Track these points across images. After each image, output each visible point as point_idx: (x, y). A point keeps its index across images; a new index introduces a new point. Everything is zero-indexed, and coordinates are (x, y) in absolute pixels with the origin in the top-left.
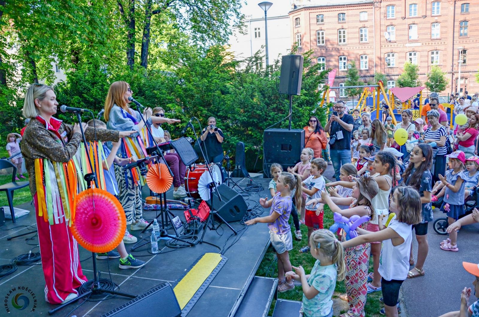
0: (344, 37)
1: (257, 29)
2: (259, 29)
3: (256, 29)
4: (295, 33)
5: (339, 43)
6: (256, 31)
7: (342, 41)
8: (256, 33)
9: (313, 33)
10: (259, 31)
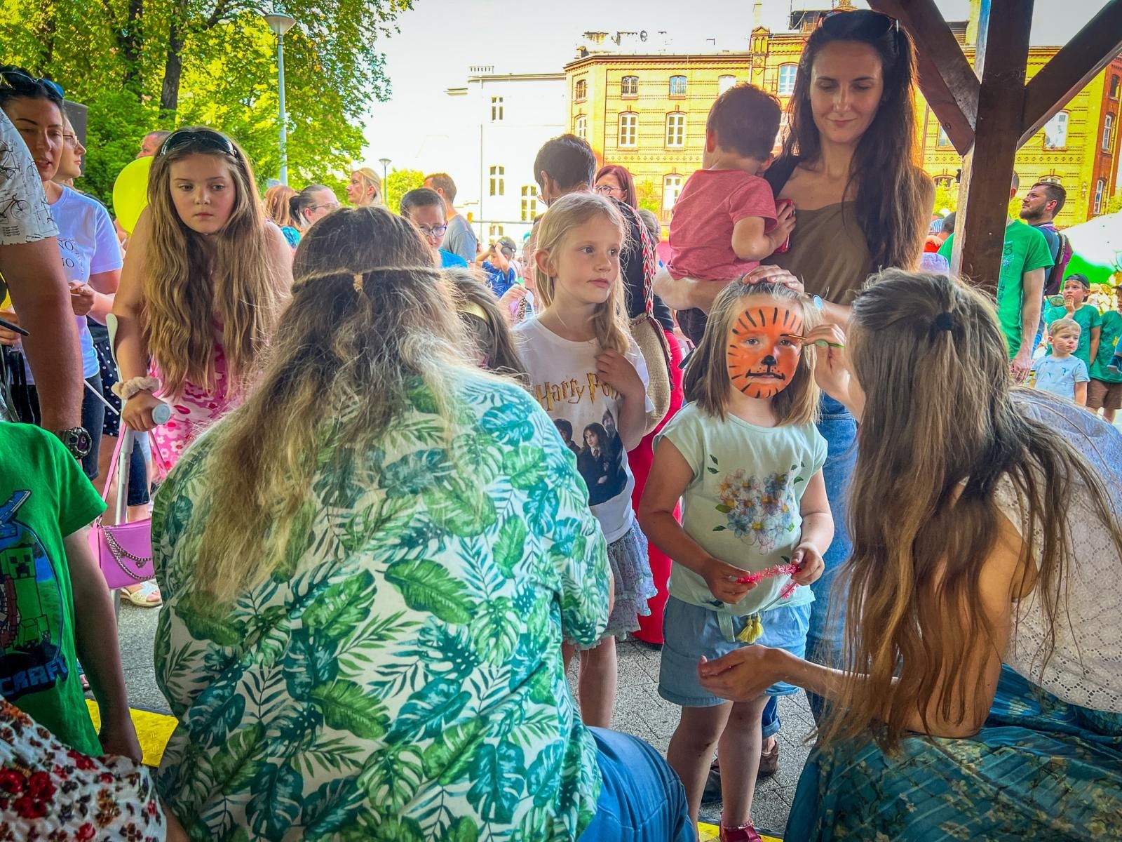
0: (680, 131)
1: (498, 100)
2: (501, 100)
3: (494, 100)
4: (575, 115)
5: (668, 145)
6: (494, 104)
7: (675, 140)
8: (494, 109)
9: (613, 117)
10: (501, 104)
